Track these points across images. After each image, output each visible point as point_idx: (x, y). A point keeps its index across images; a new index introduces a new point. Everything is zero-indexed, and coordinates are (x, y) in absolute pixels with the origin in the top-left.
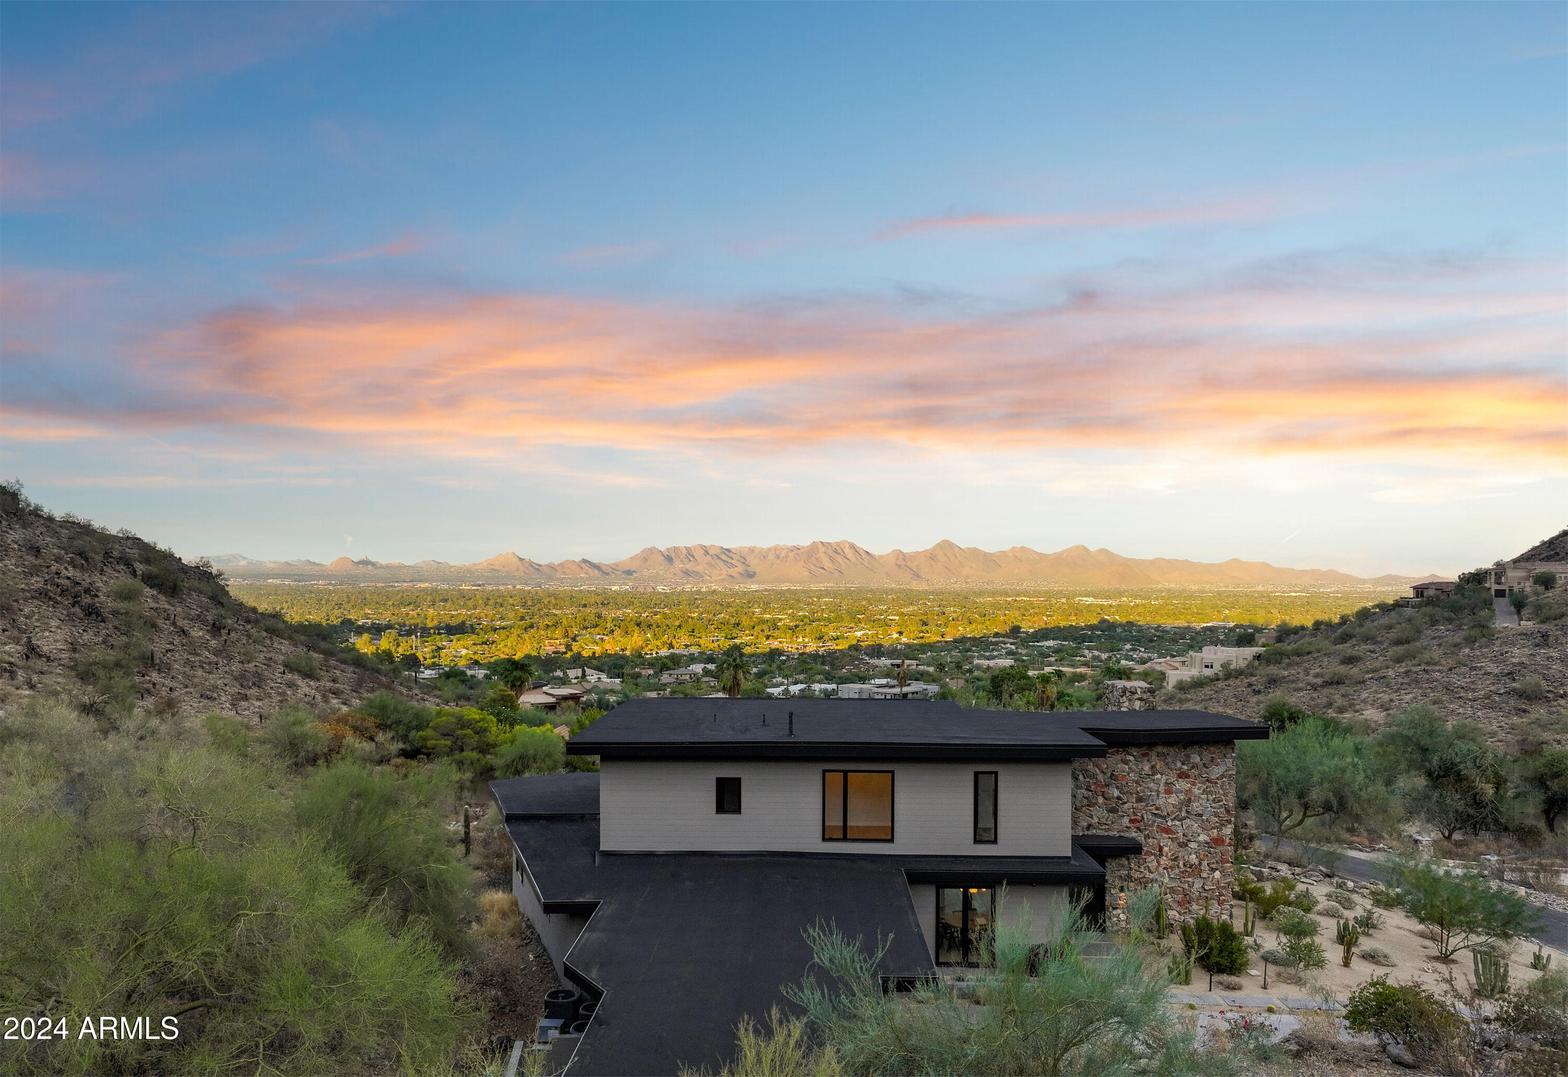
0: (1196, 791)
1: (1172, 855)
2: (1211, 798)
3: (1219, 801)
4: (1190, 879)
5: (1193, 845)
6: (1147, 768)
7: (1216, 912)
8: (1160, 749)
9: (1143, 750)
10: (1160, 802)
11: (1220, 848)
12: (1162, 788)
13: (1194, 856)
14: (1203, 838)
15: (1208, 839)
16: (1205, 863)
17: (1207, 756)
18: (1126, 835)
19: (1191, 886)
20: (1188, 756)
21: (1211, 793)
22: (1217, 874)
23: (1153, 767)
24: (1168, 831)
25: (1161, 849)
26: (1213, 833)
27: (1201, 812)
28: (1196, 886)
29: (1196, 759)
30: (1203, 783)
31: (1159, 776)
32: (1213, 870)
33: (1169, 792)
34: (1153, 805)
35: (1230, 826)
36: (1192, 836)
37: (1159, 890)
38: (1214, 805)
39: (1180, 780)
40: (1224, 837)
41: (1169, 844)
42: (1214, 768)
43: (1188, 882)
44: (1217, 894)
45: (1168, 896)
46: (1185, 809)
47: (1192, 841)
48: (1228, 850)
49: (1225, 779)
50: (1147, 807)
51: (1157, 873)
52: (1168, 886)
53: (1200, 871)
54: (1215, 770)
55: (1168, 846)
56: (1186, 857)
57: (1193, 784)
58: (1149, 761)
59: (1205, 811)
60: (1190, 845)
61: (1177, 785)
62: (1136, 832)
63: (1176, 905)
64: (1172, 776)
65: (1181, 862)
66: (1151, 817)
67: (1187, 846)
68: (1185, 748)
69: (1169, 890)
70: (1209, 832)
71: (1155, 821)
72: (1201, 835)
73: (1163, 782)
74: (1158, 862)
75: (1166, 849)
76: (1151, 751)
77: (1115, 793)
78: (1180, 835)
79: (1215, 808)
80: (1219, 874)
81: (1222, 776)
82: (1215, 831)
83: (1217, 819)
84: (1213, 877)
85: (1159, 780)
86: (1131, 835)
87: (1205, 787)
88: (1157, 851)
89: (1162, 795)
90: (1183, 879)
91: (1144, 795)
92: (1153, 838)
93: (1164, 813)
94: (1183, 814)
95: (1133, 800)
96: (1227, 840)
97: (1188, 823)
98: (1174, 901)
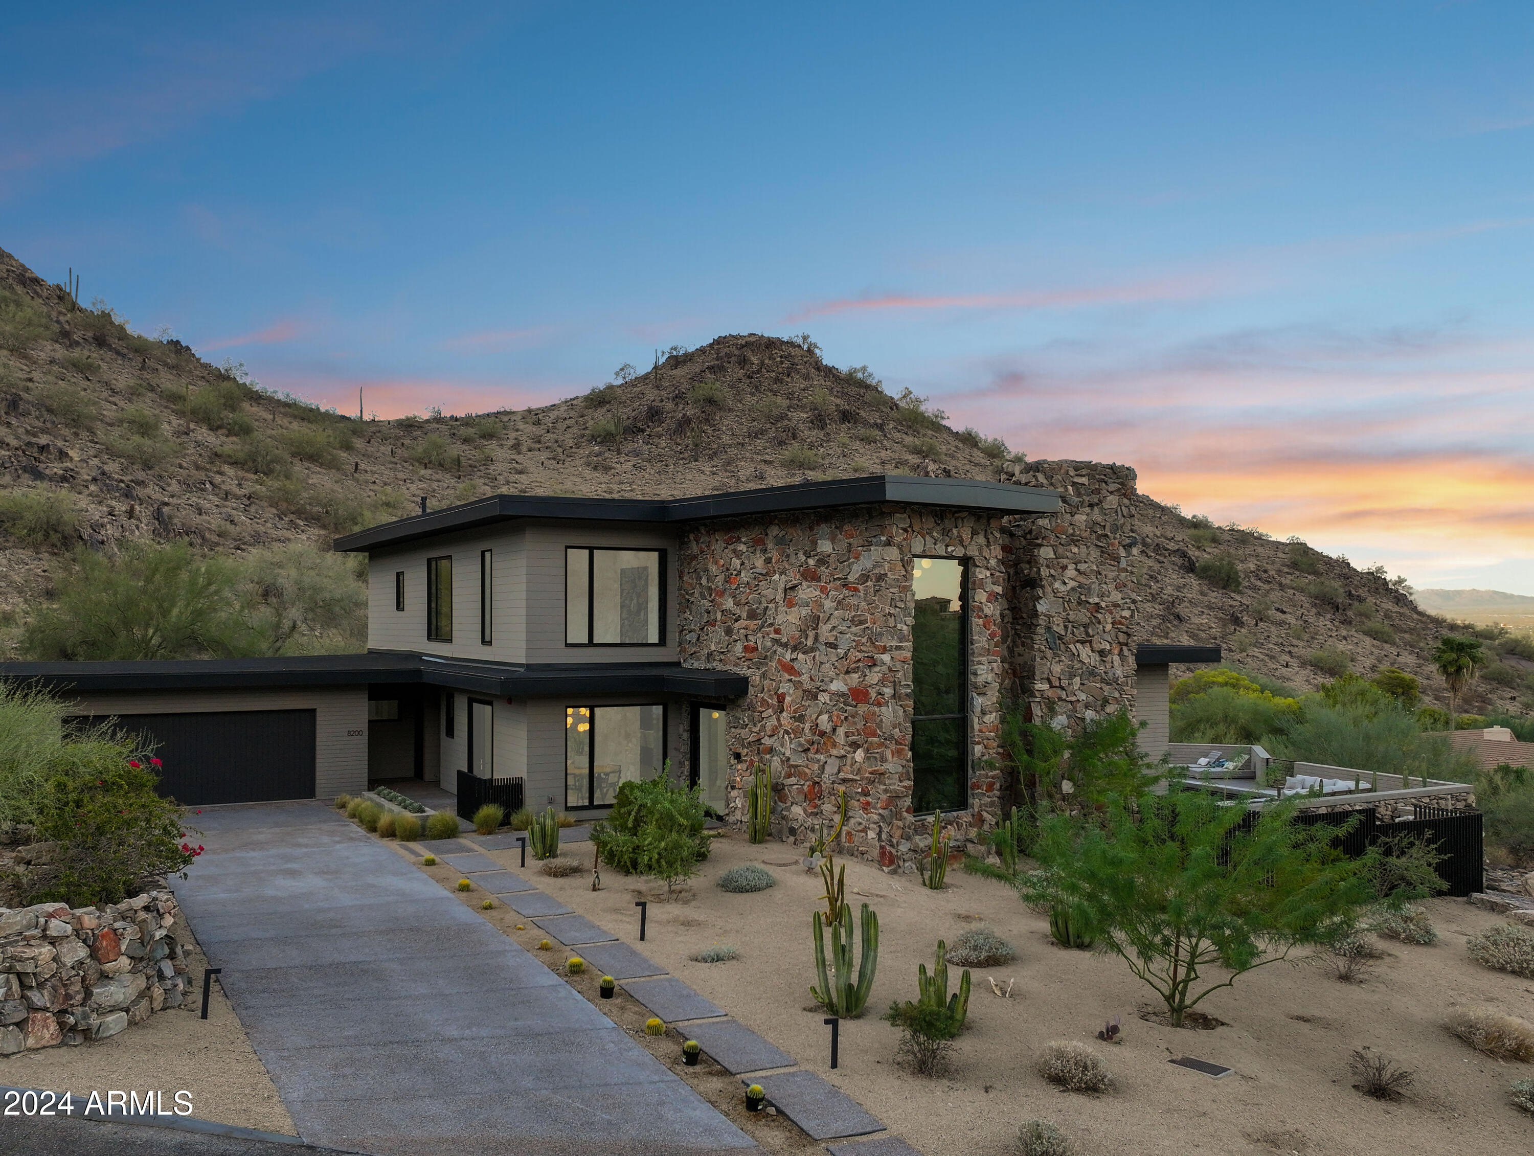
0: (828, 604)
1: (795, 711)
2: (849, 615)
3: (861, 623)
4: (822, 757)
5: (823, 698)
6: (759, 563)
7: (860, 824)
8: (774, 531)
9: (756, 532)
10: (780, 619)
11: (862, 709)
12: (780, 596)
13: (825, 717)
14: (837, 686)
15: (844, 689)
16: (841, 731)
17: (843, 542)
18: (738, 670)
19: (822, 768)
20: (814, 543)
21: (849, 607)
22: (859, 755)
23: (768, 561)
24: (789, 669)
25: (781, 699)
26: (851, 679)
27: (832, 640)
28: (828, 769)
29: (825, 546)
30: (836, 589)
31: (776, 577)
32: (855, 746)
33: (790, 604)
34: (772, 625)
35: (877, 669)
36: (822, 681)
37: (780, 769)
38: (853, 629)
39: (805, 584)
40: (870, 689)
41: (791, 691)
42: (853, 563)
43: (819, 761)
44: (860, 790)
45: (793, 780)
46: (811, 634)
47: (823, 691)
48: (874, 713)
49: (869, 583)
50: (763, 627)
51: (776, 737)
52: (792, 763)
53: (834, 745)
54: (855, 567)
55: (790, 695)
56: (814, 716)
57: (823, 590)
58: (765, 551)
59: (841, 639)
60: (820, 697)
61: (801, 592)
62: (749, 668)
63: (802, 797)
64: (793, 577)
65: (807, 726)
66: (769, 644)
67: (815, 697)
68: (811, 529)
69: (793, 770)
70: (846, 677)
71: (775, 652)
72: (834, 681)
73: (782, 585)
74: (778, 719)
75: (788, 699)
76: (767, 535)
77: (729, 604)
78: (805, 678)
79: (855, 635)
80: (863, 755)
81: (865, 578)
82: (856, 676)
83: (860, 655)
84: (853, 758)
85: (776, 582)
86: (743, 671)
87: (842, 596)
88: (775, 702)
89: (782, 609)
90: (811, 755)
91: (758, 608)
92: (772, 680)
93: (784, 640)
94: (810, 643)
95: (744, 615)
96: (873, 694)
97: (817, 657)
98: (800, 791)
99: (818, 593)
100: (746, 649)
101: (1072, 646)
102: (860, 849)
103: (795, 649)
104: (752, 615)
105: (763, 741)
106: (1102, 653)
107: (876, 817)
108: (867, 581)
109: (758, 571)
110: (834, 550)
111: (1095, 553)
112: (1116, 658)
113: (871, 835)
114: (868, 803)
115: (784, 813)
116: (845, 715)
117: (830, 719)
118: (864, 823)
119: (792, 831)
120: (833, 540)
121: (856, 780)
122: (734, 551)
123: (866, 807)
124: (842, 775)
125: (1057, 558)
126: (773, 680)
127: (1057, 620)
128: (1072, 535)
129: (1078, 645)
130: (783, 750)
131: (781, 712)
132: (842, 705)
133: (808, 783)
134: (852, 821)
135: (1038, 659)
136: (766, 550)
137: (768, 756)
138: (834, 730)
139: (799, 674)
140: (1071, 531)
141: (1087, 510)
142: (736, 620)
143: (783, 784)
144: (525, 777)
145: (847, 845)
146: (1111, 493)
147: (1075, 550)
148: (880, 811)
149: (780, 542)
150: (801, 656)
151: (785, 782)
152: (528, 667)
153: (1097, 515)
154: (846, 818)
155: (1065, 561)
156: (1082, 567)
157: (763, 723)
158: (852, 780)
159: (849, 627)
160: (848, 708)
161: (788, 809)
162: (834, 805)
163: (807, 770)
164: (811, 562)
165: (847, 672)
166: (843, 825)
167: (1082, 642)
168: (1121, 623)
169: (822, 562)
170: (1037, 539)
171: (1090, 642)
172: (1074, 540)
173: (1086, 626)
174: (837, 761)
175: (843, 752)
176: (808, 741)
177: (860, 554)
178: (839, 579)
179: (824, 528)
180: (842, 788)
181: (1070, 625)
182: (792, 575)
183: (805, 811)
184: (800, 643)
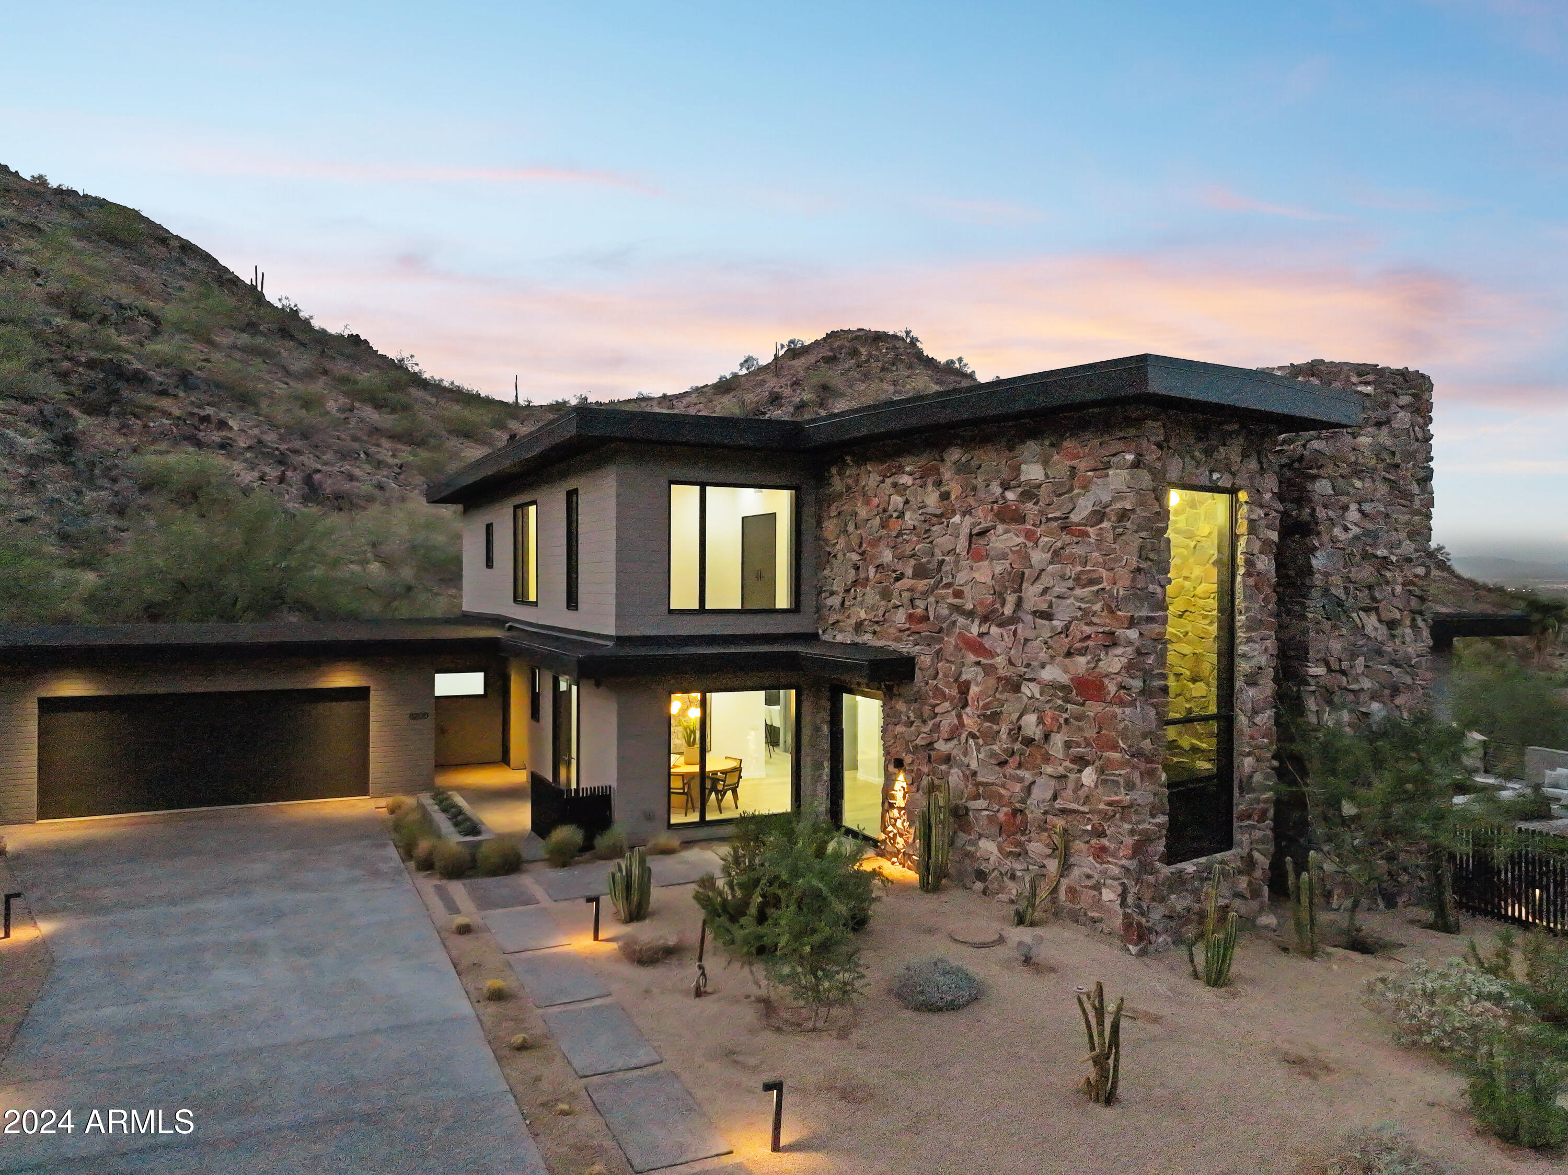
0: (1038, 557)
1: (986, 706)
2: (1072, 570)
3: (1092, 582)
4: (1027, 775)
5: (1029, 689)
6: (932, 499)
9: (926, 458)
10: (962, 578)
11: (1094, 708)
12: (962, 545)
13: (1032, 718)
15: (1064, 679)
16: (1058, 739)
17: (1061, 464)
18: (899, 647)
19: (1028, 790)
20: (1017, 470)
21: (1072, 560)
22: (1088, 776)
23: (945, 496)
24: (977, 647)
25: (964, 688)
26: (1075, 664)
27: (1044, 607)
28: (1036, 793)
29: (1033, 472)
30: (1049, 533)
32: (1082, 762)
34: (948, 585)
35: (1119, 651)
36: (1028, 665)
37: (962, 784)
38: (1079, 592)
39: (1000, 528)
40: (1106, 681)
41: (979, 679)
42: (1079, 495)
43: (1021, 780)
44: (1089, 827)
45: (981, 803)
46: (1011, 599)
47: (1029, 680)
48: (1114, 716)
49: (1105, 525)
50: (937, 588)
51: (955, 742)
52: (980, 779)
53: (1047, 759)
54: (1081, 502)
55: (977, 685)
56: (1015, 716)
57: (1029, 535)
58: (938, 484)
59: (1058, 606)
60: (1024, 689)
61: (993, 538)
62: (916, 645)
63: (995, 829)
64: (983, 517)
65: (1004, 729)
66: (946, 612)
67: (1017, 688)
68: (1011, 449)
69: (982, 790)
70: (1067, 661)
71: (954, 623)
72: (1048, 667)
73: (965, 531)
74: (959, 717)
75: (974, 690)
76: (943, 460)
77: (887, 556)
78: (1000, 661)
79: (1082, 600)
80: (1094, 777)
81: (1099, 515)
82: (1082, 660)
83: (1088, 630)
84: (1079, 779)
85: (957, 527)
86: (906, 648)
87: (1059, 544)
88: (954, 692)
89: (964, 563)
90: (1009, 770)
91: (928, 562)
92: (948, 661)
93: (969, 606)
94: (1008, 610)
95: (909, 572)
96: (1112, 688)
97: (1019, 631)
98: (992, 819)
99: (1021, 540)
100: (910, 617)
101: (1354, 615)
102: (1092, 914)
103: (985, 619)
104: (920, 572)
105: (936, 745)
106: (1392, 625)
107: (1116, 871)
108: (1102, 521)
109: (928, 510)
110: (1047, 476)
111: (1383, 489)
112: (1408, 631)
113: (1108, 895)
114: (1103, 849)
115: (969, 848)
116: (1065, 716)
117: (1041, 721)
118: (1096, 876)
119: (981, 875)
120: (1046, 463)
121: (1083, 813)
122: (895, 485)
123: (1100, 853)
124: (1059, 804)
125: (1336, 494)
126: (951, 662)
127: (1336, 579)
128: (1356, 464)
129: (1361, 613)
130: (966, 761)
131: (965, 705)
132: (1060, 702)
133: (1005, 809)
134: (1076, 873)
135: (1312, 634)
136: (941, 482)
137: (943, 767)
138: (1047, 737)
139: (991, 654)
140: (1353, 459)
141: (1372, 430)
142: (897, 579)
143: (967, 809)
144: (614, 785)
145: (1068, 905)
146: (1402, 407)
147: (1358, 484)
148: (1124, 862)
149: (962, 469)
150: (994, 630)
151: (966, 804)
152: (620, 640)
153: (1384, 436)
154: (1066, 867)
155: (1344, 499)
156: (1367, 507)
157: (938, 719)
158: (1075, 811)
159: (1071, 589)
160: (1069, 706)
161: (974, 843)
162: (1047, 845)
163: (1003, 791)
164: (1011, 496)
165: (1069, 654)
166: (1062, 876)
167: (1367, 610)
168: (1414, 584)
169: (1029, 494)
170: (1311, 468)
171: (1376, 609)
172: (1358, 471)
173: (1370, 588)
174: (1053, 782)
175: (1061, 770)
176: (1005, 751)
177: (1090, 481)
178: (1055, 519)
179: (1032, 446)
180: (1060, 823)
181: (1351, 586)
182: (981, 515)
183: (1000, 849)
184: (993, 611)
